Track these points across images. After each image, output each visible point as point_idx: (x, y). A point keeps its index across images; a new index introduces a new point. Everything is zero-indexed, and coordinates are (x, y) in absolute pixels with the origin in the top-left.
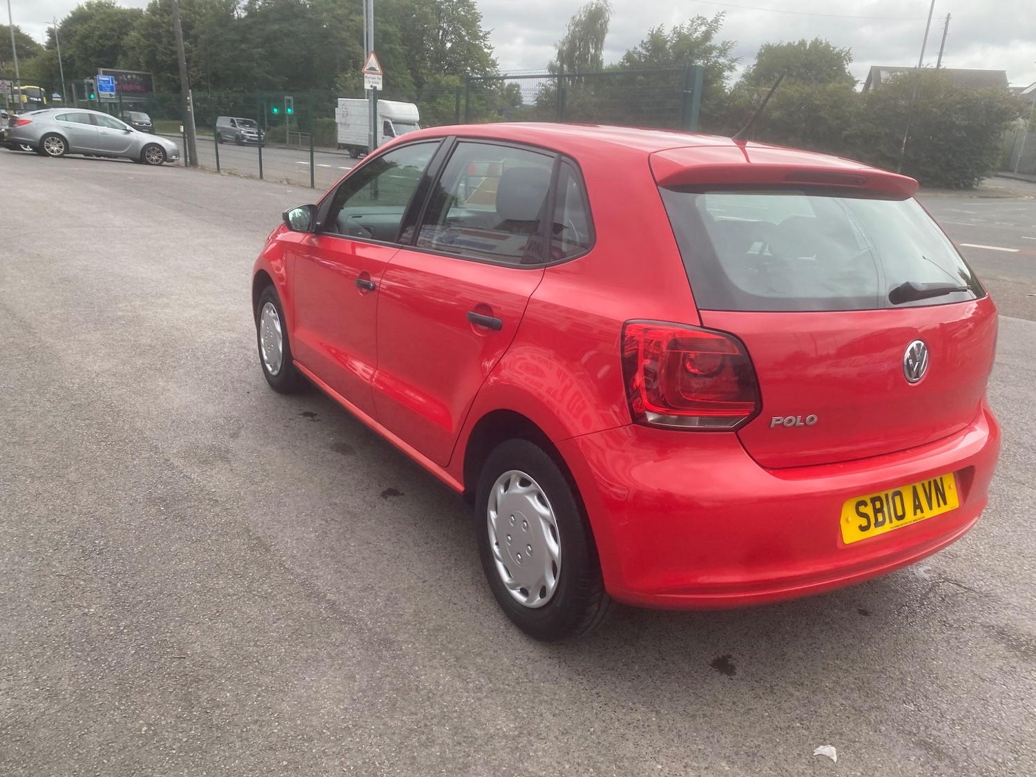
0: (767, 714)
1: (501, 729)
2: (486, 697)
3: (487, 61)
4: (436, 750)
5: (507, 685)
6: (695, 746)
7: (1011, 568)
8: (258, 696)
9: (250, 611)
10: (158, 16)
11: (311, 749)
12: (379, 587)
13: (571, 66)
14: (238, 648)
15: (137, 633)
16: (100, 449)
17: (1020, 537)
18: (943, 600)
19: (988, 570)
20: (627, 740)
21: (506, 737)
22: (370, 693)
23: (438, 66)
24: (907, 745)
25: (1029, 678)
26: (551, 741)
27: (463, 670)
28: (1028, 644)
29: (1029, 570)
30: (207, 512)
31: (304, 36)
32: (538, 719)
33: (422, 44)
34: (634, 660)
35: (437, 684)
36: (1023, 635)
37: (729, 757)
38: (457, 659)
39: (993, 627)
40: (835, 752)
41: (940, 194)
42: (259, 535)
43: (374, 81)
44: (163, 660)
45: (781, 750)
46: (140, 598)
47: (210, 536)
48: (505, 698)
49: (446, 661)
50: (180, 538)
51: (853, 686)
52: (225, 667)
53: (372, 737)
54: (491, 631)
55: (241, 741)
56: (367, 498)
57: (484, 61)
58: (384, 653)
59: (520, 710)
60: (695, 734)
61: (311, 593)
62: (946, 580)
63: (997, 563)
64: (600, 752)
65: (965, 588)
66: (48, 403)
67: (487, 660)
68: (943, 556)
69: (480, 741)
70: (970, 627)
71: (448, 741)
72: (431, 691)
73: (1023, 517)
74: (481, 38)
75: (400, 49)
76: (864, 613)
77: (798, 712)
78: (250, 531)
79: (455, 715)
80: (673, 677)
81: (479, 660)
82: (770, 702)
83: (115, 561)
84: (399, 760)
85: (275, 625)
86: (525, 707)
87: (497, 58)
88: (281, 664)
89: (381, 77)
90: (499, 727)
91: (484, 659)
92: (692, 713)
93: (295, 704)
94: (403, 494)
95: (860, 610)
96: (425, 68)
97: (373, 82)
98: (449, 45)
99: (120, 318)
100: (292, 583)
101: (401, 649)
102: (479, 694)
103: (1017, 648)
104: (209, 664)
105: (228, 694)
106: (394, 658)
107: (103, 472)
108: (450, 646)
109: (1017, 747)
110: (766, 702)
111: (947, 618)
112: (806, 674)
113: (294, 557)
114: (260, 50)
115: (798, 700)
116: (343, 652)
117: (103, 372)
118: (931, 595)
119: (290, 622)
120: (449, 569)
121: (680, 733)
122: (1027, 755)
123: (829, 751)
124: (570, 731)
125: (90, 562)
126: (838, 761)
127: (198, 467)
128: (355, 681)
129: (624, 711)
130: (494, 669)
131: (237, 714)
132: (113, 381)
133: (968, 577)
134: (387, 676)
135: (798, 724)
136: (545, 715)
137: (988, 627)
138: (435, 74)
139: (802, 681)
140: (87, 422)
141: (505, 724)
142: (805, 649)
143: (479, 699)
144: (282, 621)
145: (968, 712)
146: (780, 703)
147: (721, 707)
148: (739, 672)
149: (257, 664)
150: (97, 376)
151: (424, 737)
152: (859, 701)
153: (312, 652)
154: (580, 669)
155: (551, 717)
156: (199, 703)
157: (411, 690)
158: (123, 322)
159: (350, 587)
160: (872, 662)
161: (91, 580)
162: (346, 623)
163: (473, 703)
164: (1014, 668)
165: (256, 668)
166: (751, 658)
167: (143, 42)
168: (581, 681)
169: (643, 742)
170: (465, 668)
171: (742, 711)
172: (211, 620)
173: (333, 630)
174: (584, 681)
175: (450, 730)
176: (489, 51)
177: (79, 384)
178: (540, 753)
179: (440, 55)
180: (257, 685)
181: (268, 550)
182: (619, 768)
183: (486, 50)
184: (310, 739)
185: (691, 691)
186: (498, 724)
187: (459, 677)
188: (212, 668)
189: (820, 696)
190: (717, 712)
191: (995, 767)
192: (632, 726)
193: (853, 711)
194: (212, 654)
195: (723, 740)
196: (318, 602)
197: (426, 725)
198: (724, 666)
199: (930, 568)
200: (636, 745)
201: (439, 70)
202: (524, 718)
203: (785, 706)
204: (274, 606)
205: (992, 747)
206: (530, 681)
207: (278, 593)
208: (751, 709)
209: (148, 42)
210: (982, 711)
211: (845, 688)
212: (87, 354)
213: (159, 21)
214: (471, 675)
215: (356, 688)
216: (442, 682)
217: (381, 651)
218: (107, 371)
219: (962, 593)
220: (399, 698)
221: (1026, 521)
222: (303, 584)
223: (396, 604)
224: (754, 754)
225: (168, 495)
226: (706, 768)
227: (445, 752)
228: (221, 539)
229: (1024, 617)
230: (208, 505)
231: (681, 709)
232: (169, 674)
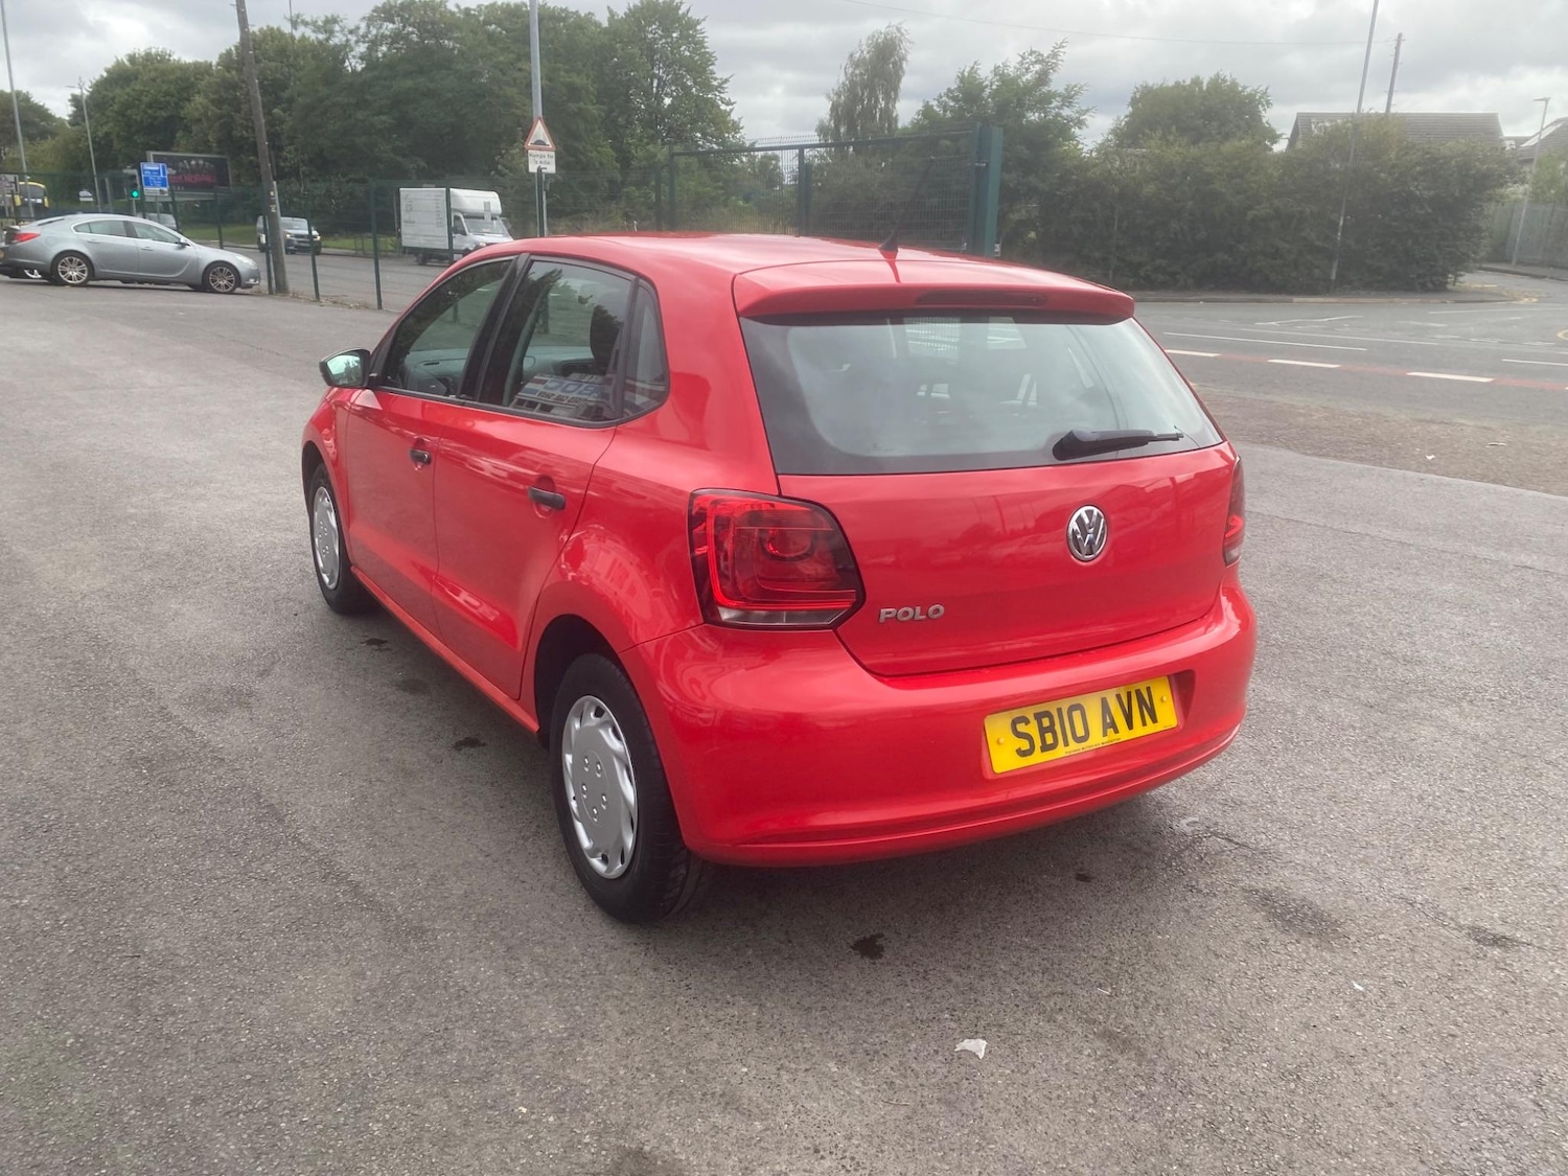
0: (908, 1005)
1: (547, 1030)
2: (537, 993)
3: (725, 122)
4: (452, 1057)
5: (569, 978)
6: (800, 1044)
7: (1311, 817)
8: (230, 1000)
9: (241, 897)
10: (234, 73)
11: (287, 1060)
12: (424, 864)
13: (851, 128)
14: (214, 944)
15: (81, 928)
16: (72, 695)
17: (1340, 777)
18: (1202, 859)
19: (1279, 820)
20: (711, 1040)
21: (550, 1039)
22: (380, 993)
23: (652, 132)
24: (1086, 1036)
25: (1282, 952)
26: (609, 1043)
27: (513, 962)
28: (1297, 911)
29: (1337, 818)
30: (206, 774)
31: (450, 95)
32: (598, 1018)
33: (628, 100)
34: (749, 944)
35: (474, 979)
36: (1294, 900)
37: (841, 1056)
38: (509, 949)
39: (1257, 891)
40: (983, 1048)
41: (1397, 300)
42: (273, 801)
43: (543, 160)
44: (110, 959)
45: (913, 1046)
46: (92, 885)
47: (204, 805)
48: (562, 993)
49: (493, 951)
50: (161, 809)
51: (1036, 968)
52: (192, 966)
53: (372, 1043)
54: (563, 914)
55: (196, 1053)
56: (434, 751)
57: (721, 123)
58: (412, 944)
59: (578, 1008)
60: (804, 1031)
61: (330, 873)
62: (1215, 834)
63: (1295, 810)
64: (671, 1054)
65: (1237, 844)
66: (8, 637)
67: (549, 949)
68: (1220, 803)
69: (514, 1046)
70: (1226, 892)
71: (473, 1047)
72: (464, 988)
73: (1354, 750)
74: (716, 88)
75: (594, 110)
76: (1084, 878)
77: (952, 1001)
78: (261, 797)
79: (489, 1015)
80: (795, 963)
81: (538, 950)
82: (917, 991)
83: (67, 839)
84: (402, 1070)
85: (271, 913)
86: (586, 1004)
87: (740, 119)
88: (269, 960)
89: (553, 154)
90: (543, 1029)
91: (545, 948)
92: (807, 1006)
93: (276, 1009)
94: (484, 745)
95: (1078, 875)
96: (632, 136)
97: (541, 162)
98: (667, 101)
99: (131, 517)
100: (306, 861)
101: (436, 939)
102: (527, 990)
103: (1281, 917)
104: (171, 963)
105: (190, 999)
106: (422, 950)
107: (71, 726)
108: (504, 933)
109: (1233, 1036)
110: (912, 990)
111: (1197, 882)
112: (978, 955)
113: (315, 828)
114: (383, 118)
115: (957, 986)
116: (357, 944)
117: (92, 593)
118: (1187, 853)
119: (292, 910)
120: (525, 839)
121: (785, 1030)
122: (1241, 1045)
123: (978, 1046)
124: (638, 1031)
125: (32, 842)
126: (985, 1057)
127: (204, 716)
128: (364, 979)
129: (717, 1005)
130: (557, 959)
131: (196, 1022)
132: (105, 604)
133: (1247, 830)
134: (409, 971)
135: (947, 1016)
136: (609, 1013)
137: (1250, 891)
138: (648, 144)
139: (970, 963)
140: (59, 660)
141: (553, 1024)
142: (987, 924)
143: (527, 997)
144: (281, 909)
145: (1183, 995)
146: (931, 991)
147: (848, 997)
148: (888, 955)
149: (236, 961)
150: (83, 598)
151: (441, 1043)
152: (1040, 985)
153: (313, 946)
154: (672, 957)
155: (617, 1015)
156: (149, 1010)
157: (438, 987)
158: (134, 522)
159: (384, 865)
160: (1074, 939)
161: (29, 865)
162: (367, 909)
163: (516, 1002)
164: (1267, 941)
165: (234, 966)
166: (909, 937)
167: (213, 110)
168: (670, 971)
169: (732, 1042)
170: (518, 959)
171: (876, 1002)
172: (184, 909)
173: (349, 918)
174: (674, 972)
175: (477, 1033)
176: (728, 108)
177: (55, 610)
178: (590, 1058)
179: (655, 117)
180: (232, 987)
181: (281, 821)
182: (692, 1072)
183: (723, 107)
184: (288, 1049)
185: (814, 979)
186: (543, 1026)
187: (506, 971)
188: (175, 968)
189: (988, 981)
190: (842, 1003)
191: (1194, 1059)
192: (722, 1023)
193: (1026, 998)
194: (178, 952)
195: (840, 1036)
196: (337, 885)
197: (446, 1029)
198: (869, 948)
199: (1197, 819)
200: (721, 1045)
201: (653, 139)
202: (580, 1017)
203: (937, 994)
204: (274, 891)
205: (1198, 1036)
206: (600, 974)
207: (283, 874)
208: (889, 999)
209: (218, 111)
210: (1201, 993)
211: (1026, 970)
212: (74, 568)
213: (236, 79)
214: (523, 967)
215: (363, 987)
216: (481, 976)
217: (408, 942)
218: (98, 591)
219: (1230, 851)
220: (418, 998)
221: (1356, 756)
222: (320, 862)
223: (443, 884)
224: (877, 1052)
225: (156, 754)
226: (806, 1070)
227: (464, 1059)
228: (219, 808)
229: (1304, 878)
230: (210, 765)
231: (794, 1001)
232: (115, 976)
